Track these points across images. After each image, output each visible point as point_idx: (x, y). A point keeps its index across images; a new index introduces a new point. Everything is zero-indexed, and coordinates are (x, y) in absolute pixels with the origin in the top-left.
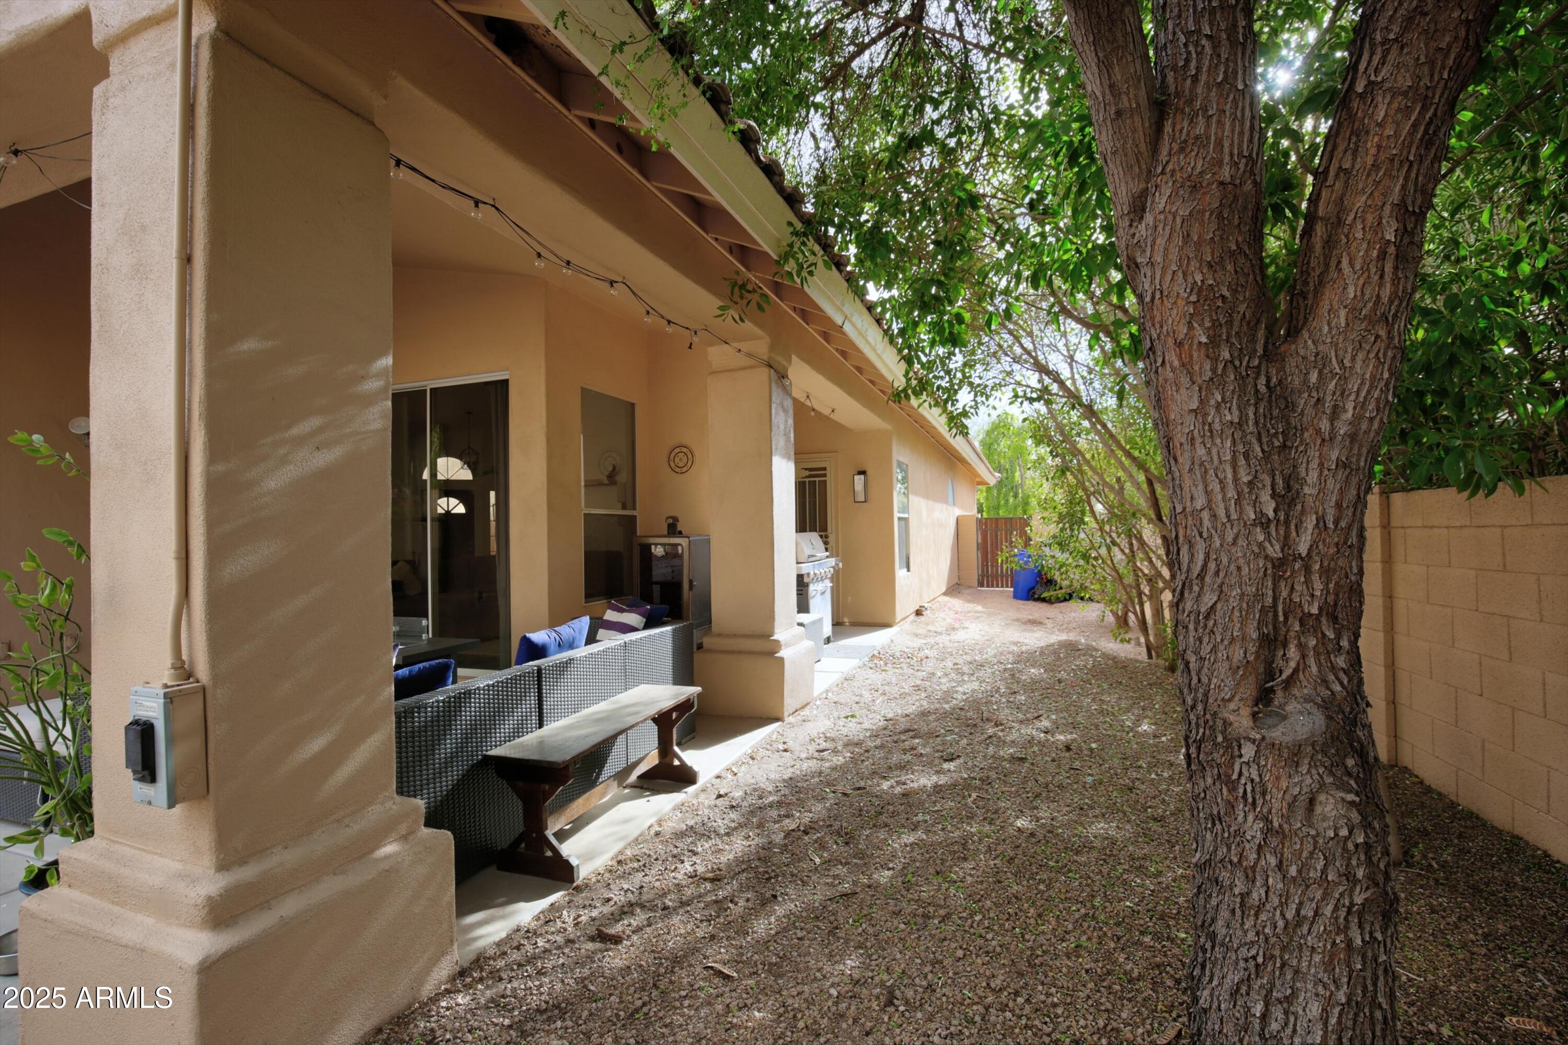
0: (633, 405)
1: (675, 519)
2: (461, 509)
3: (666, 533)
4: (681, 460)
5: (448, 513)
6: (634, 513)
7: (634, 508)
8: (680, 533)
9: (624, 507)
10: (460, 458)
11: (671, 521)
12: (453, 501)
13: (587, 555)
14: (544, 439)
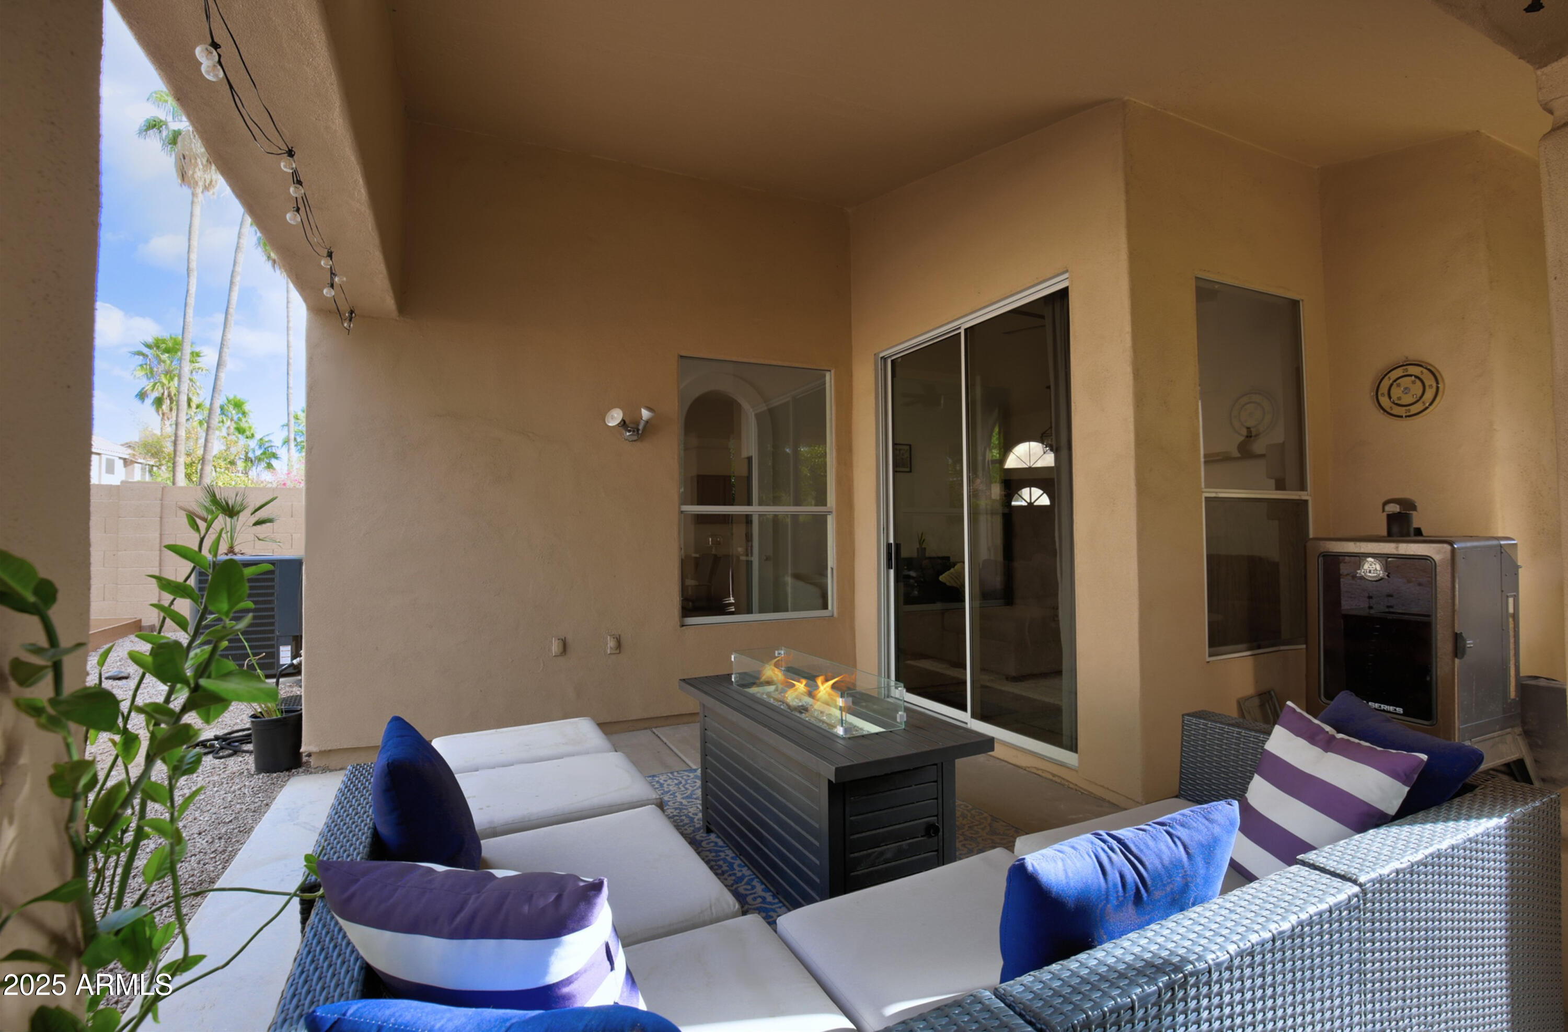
0: (1295, 304)
1: (1408, 505)
2: (1045, 501)
3: (1384, 532)
4: (1406, 391)
5: (1031, 504)
6: (1304, 496)
7: (1303, 487)
8: (1418, 532)
9: (1280, 486)
10: (1041, 440)
11: (1394, 508)
12: (1037, 492)
13: (1214, 562)
14: (1129, 369)
